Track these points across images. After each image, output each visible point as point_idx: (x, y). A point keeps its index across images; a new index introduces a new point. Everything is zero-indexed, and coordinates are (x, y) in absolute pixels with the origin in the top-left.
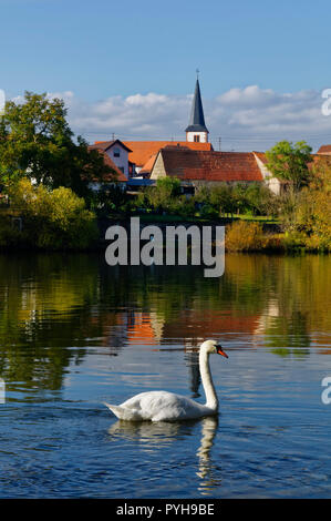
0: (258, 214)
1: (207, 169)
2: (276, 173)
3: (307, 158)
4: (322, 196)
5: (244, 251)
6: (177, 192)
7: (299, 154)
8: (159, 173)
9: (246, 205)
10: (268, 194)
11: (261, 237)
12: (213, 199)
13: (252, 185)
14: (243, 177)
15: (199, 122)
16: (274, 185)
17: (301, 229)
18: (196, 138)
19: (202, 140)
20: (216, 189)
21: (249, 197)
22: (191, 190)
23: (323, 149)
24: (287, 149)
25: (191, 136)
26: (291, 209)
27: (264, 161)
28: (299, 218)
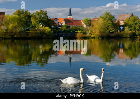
0: (82, 31)
1: (73, 23)
2: (85, 24)
3: (91, 21)
4: (94, 28)
5: (80, 38)
6: (67, 27)
7: (89, 20)
8: (64, 24)
9: (80, 30)
10: (84, 27)
11: (83, 35)
12: (74, 28)
13: (81, 26)
14: (79, 24)
15: (70, 14)
16: (85, 26)
17: (90, 34)
18: (70, 17)
19: (71, 17)
20: (74, 27)
21: (80, 28)
22: (70, 27)
23: (93, 19)
24: (87, 19)
25: (69, 17)
26: (88, 30)
27: (83, 21)
28: (90, 32)
